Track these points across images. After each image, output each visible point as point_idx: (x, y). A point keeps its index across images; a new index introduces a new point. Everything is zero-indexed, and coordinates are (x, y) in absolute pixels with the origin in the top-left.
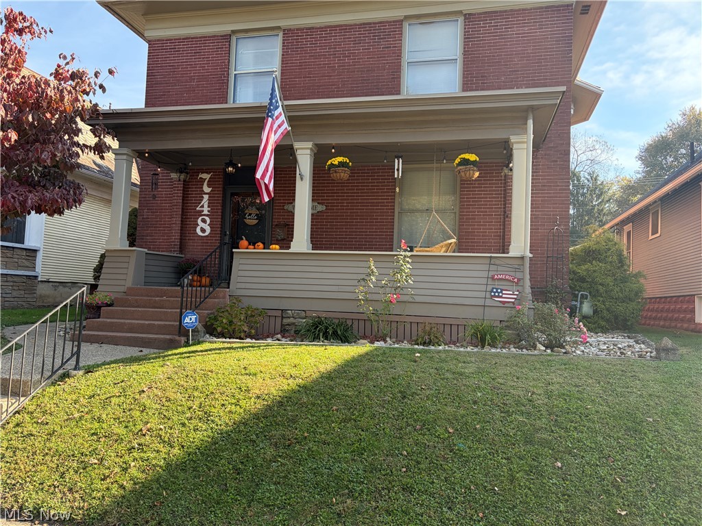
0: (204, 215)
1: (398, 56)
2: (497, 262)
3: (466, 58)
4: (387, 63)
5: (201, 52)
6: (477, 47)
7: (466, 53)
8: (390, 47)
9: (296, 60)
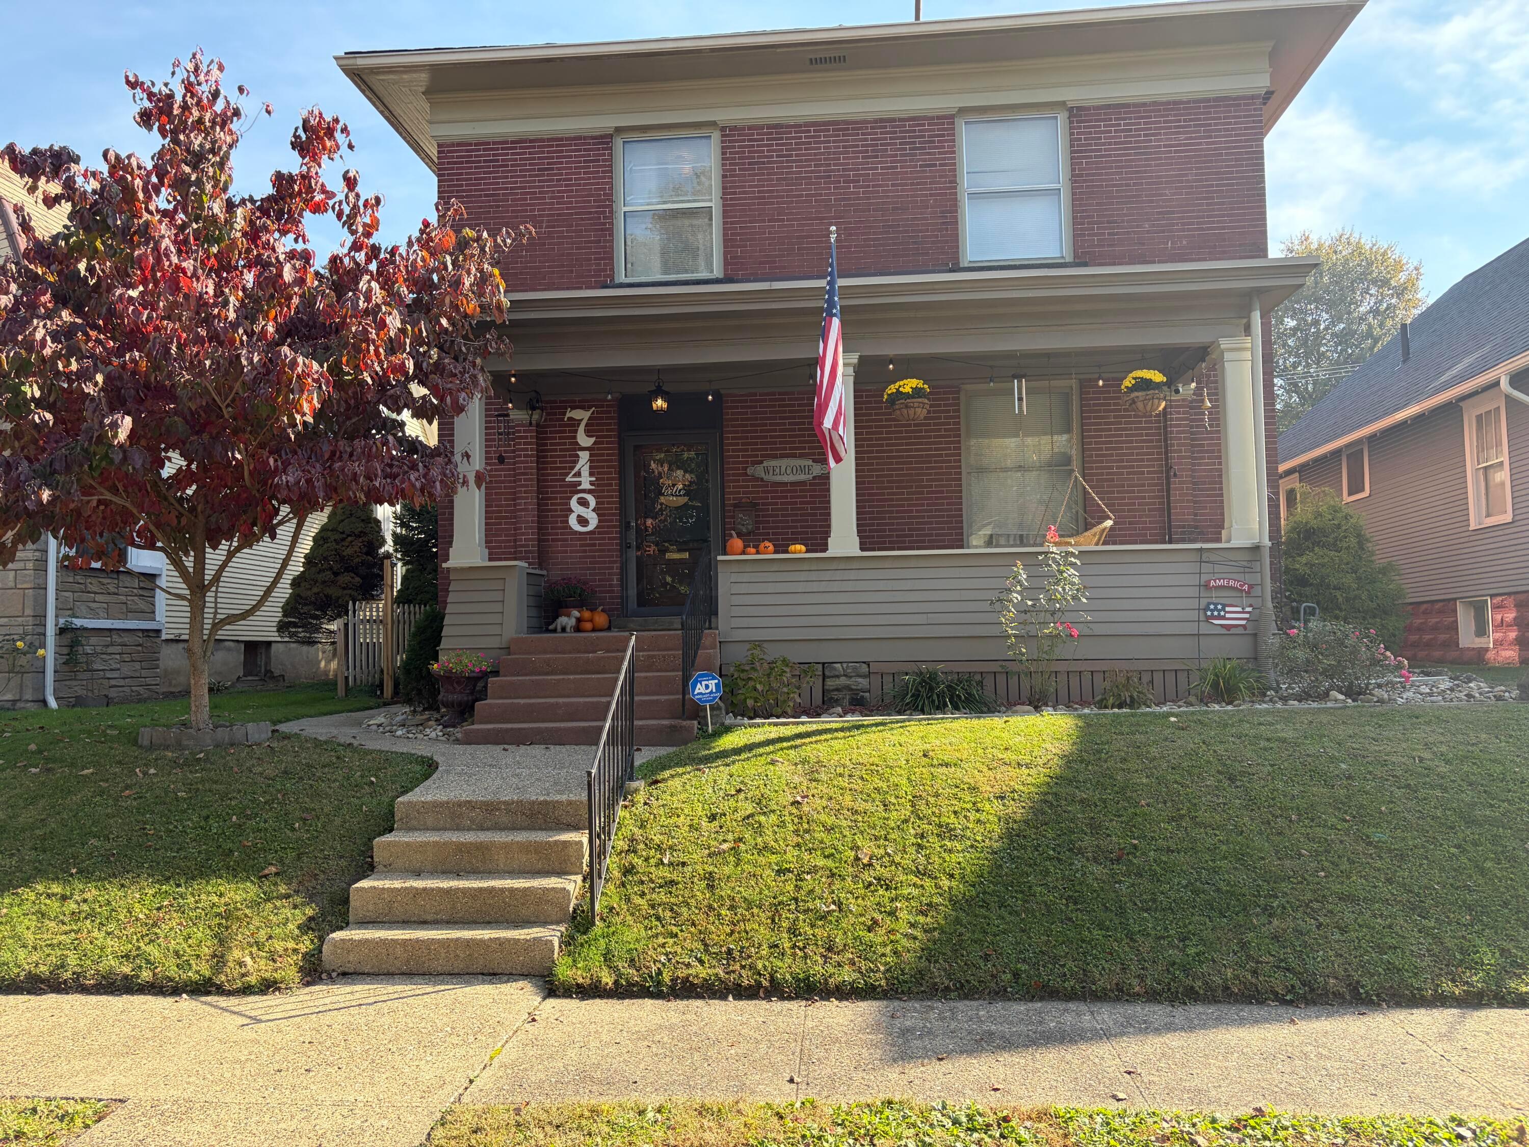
0: (584, 491)
1: (951, 182)
2: (1213, 557)
3: (1077, 188)
4: (931, 195)
5: (552, 169)
6: (1097, 169)
7: (1077, 178)
8: (935, 165)
9: (750, 186)
